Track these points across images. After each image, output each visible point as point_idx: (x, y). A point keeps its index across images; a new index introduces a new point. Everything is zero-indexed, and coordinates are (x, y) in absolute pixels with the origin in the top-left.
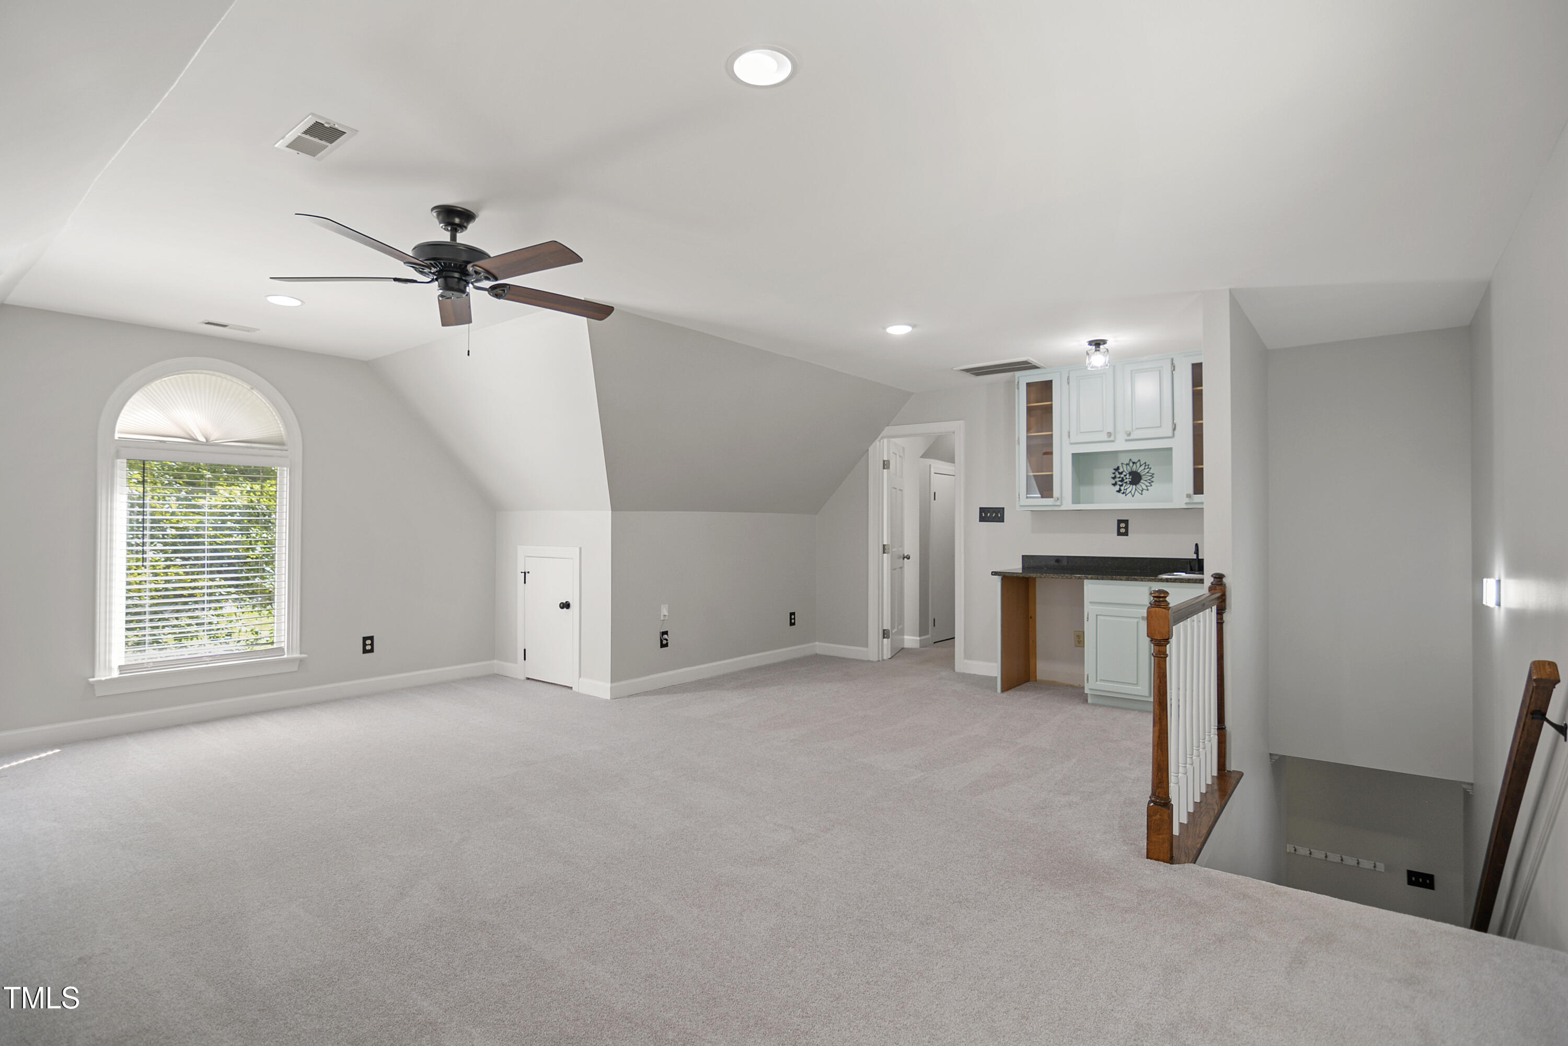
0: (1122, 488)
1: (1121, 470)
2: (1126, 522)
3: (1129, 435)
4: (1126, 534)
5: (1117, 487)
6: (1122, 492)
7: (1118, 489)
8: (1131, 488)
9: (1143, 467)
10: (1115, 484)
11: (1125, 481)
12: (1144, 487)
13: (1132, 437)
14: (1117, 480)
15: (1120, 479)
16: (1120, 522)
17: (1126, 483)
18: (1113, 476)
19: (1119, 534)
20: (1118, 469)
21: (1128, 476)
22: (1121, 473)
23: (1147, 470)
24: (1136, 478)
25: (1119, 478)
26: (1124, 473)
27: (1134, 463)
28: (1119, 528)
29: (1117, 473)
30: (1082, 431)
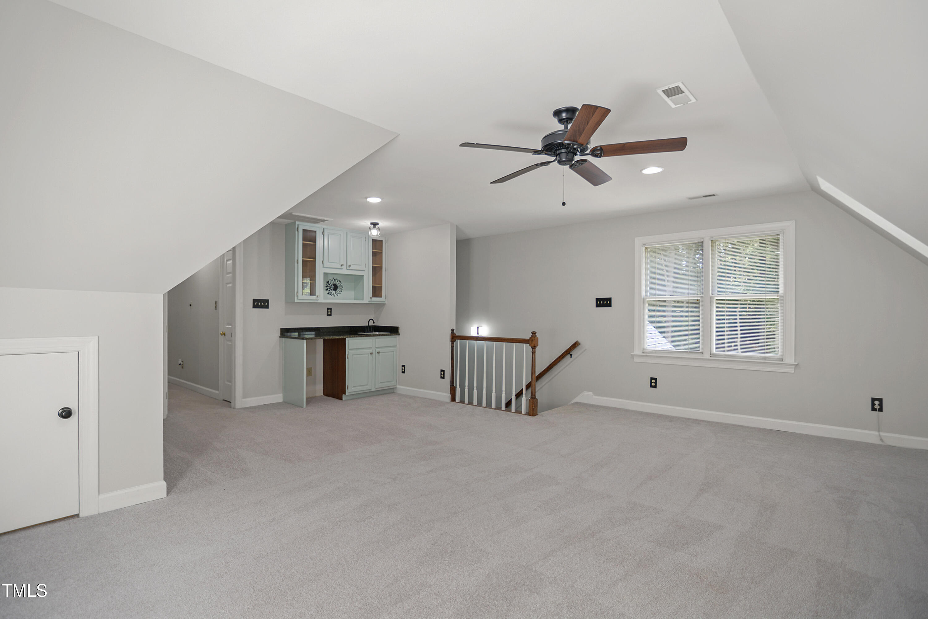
0: (330, 292)
1: (329, 283)
2: (331, 309)
3: (349, 266)
4: (331, 315)
5: (328, 292)
6: (330, 294)
7: (328, 293)
8: (333, 292)
9: (338, 282)
10: (327, 290)
11: (331, 288)
12: (339, 292)
13: (351, 268)
14: (328, 288)
15: (329, 287)
16: (328, 309)
17: (332, 289)
18: (326, 285)
19: (328, 315)
20: (328, 282)
21: (332, 286)
22: (329, 284)
23: (340, 284)
24: (335, 288)
25: (329, 286)
26: (331, 285)
27: (335, 280)
28: (328, 312)
29: (328, 284)
30: (329, 261)
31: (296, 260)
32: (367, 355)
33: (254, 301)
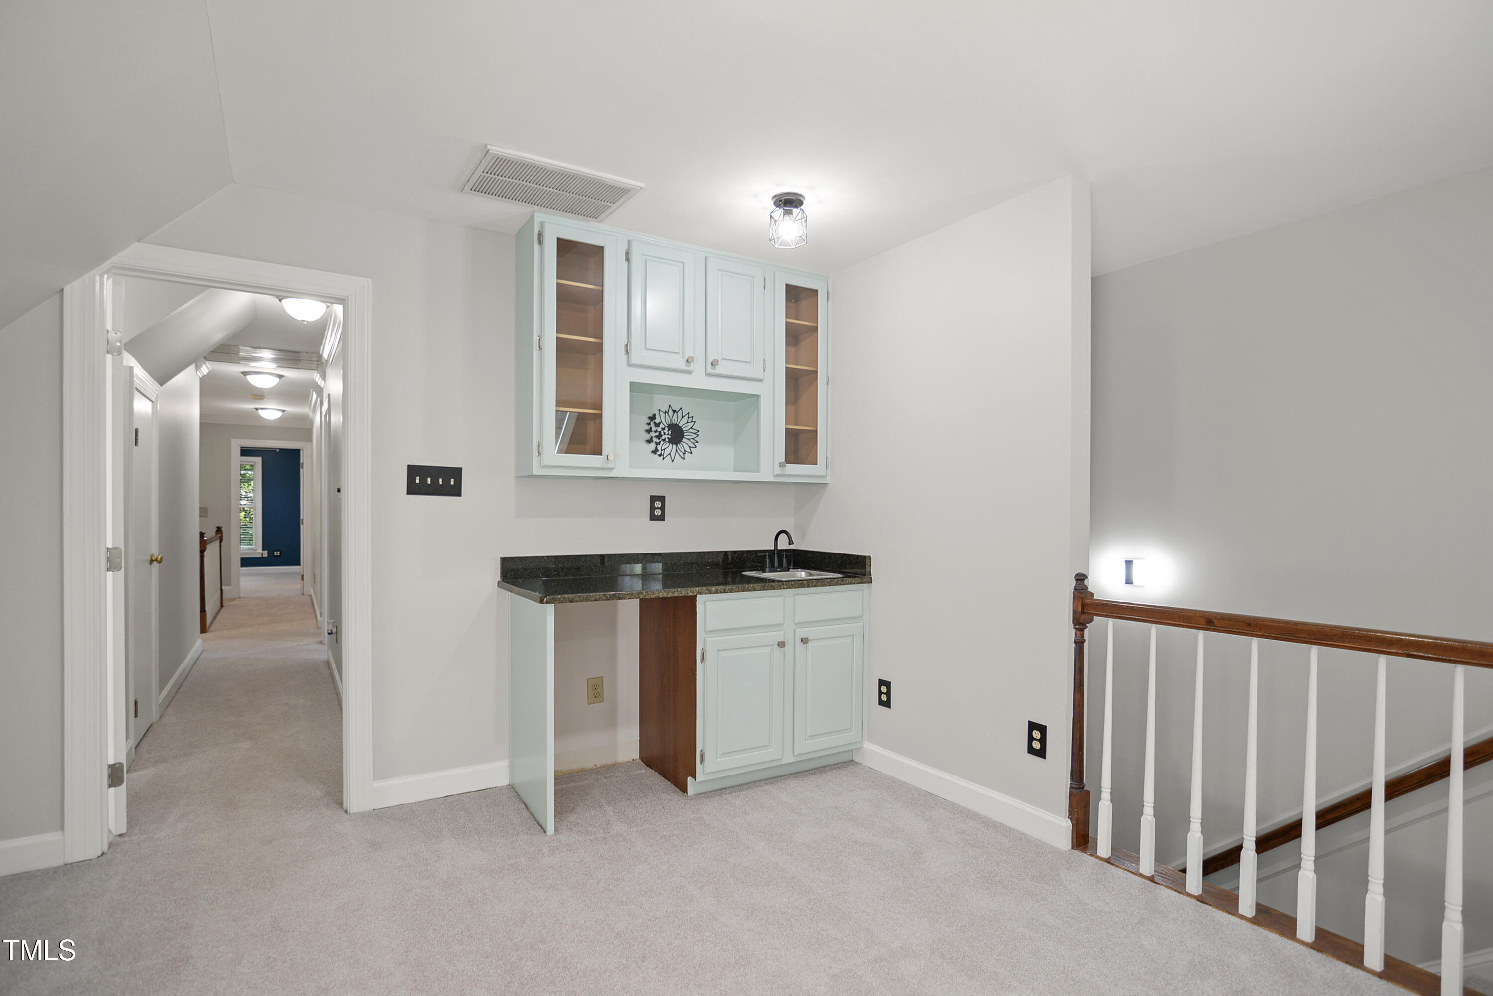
0: (659, 448)
1: (657, 421)
2: (662, 499)
3: (714, 364)
4: (662, 518)
5: (653, 446)
6: (659, 453)
7: (654, 449)
8: (669, 449)
9: (685, 420)
10: (650, 441)
11: (663, 437)
12: (687, 449)
13: (719, 370)
14: (653, 434)
15: (657, 434)
16: (654, 499)
17: (664, 440)
18: (648, 427)
19: (653, 518)
20: (653, 418)
21: (666, 430)
22: (658, 425)
23: (691, 424)
24: (677, 435)
25: (656, 431)
26: (662, 425)
27: (674, 411)
28: (653, 508)
29: (653, 425)
30: (647, 348)
31: (536, 339)
32: (768, 649)
33: (413, 471)
